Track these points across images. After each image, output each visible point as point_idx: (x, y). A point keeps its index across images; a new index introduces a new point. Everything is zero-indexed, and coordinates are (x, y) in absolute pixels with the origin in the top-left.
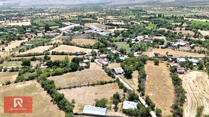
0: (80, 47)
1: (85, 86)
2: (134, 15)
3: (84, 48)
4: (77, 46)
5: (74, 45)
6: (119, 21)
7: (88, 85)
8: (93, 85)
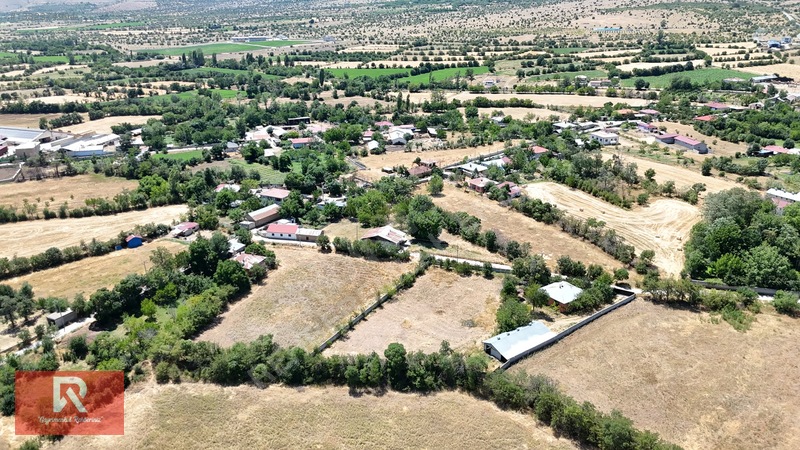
0: (77, 215)
1: (372, 310)
2: (72, 63)
3: (98, 213)
4: (49, 216)
5: (23, 219)
6: (52, 92)
7: (379, 305)
8: (389, 298)
